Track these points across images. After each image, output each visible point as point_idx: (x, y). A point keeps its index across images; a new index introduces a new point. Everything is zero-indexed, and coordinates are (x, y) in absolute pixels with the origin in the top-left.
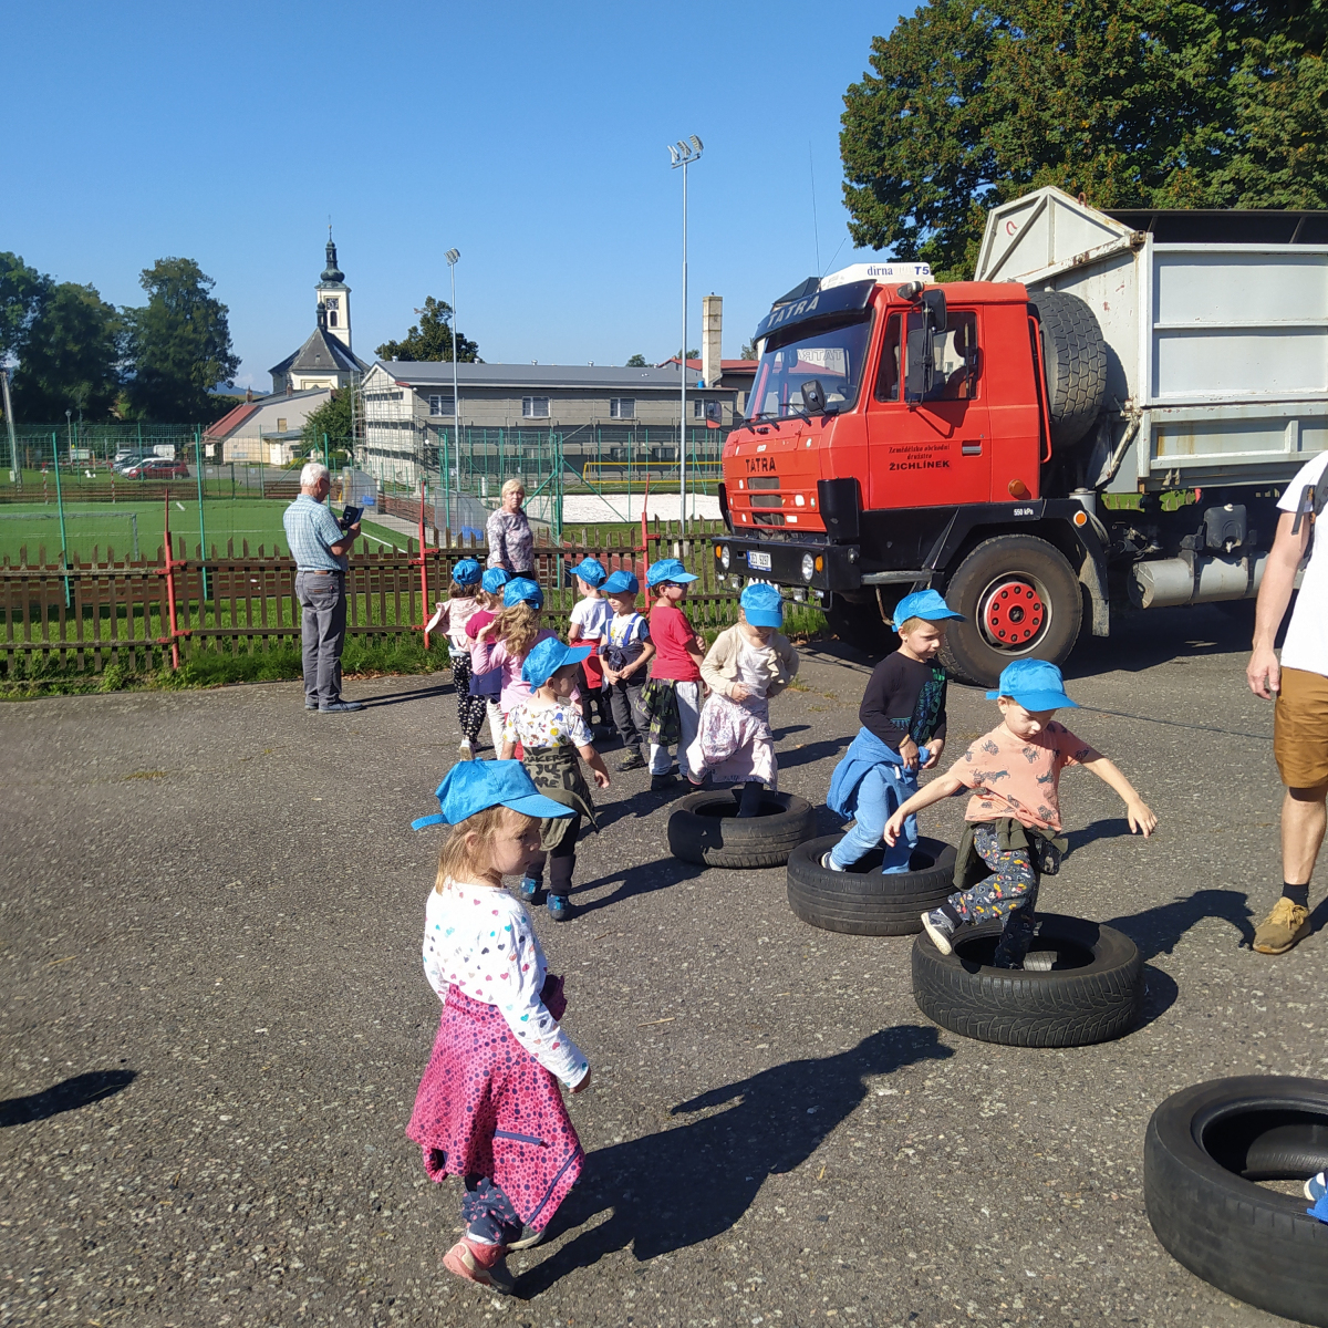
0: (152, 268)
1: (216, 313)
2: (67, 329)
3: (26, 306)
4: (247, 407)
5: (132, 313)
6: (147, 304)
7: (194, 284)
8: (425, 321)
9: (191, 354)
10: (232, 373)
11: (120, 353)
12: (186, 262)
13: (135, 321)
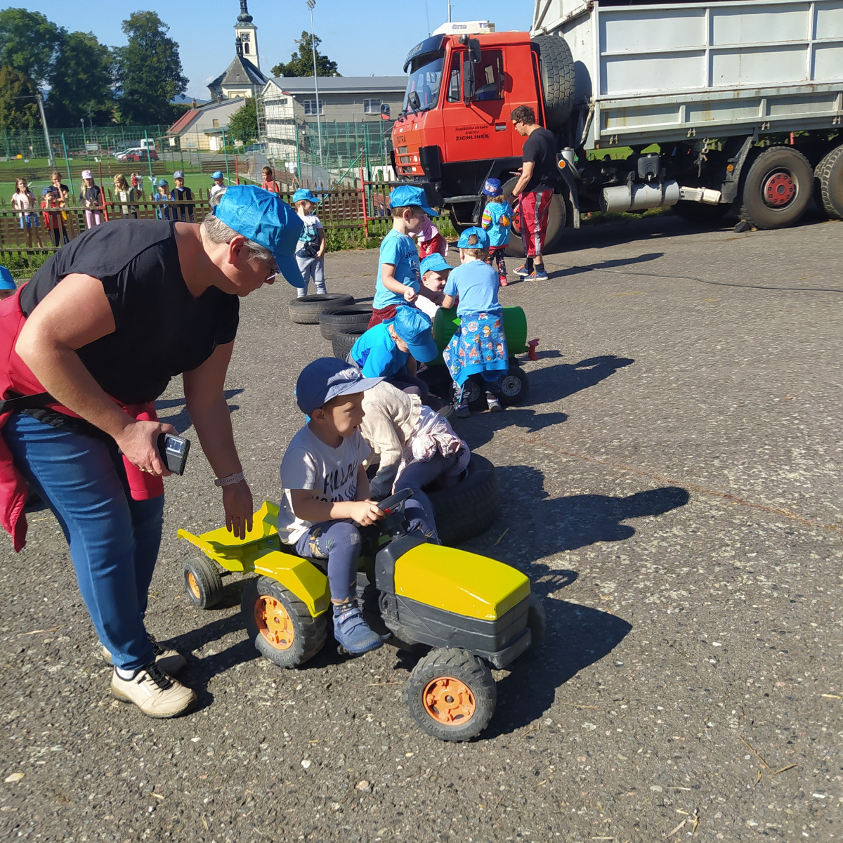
0: (129, 19)
1: (172, 48)
2: (78, 64)
3: (52, 49)
4: (193, 112)
5: (119, 51)
6: (127, 44)
7: (156, 29)
8: (302, 48)
9: (157, 77)
10: (184, 89)
11: (113, 78)
12: (150, 13)
13: (121, 56)
